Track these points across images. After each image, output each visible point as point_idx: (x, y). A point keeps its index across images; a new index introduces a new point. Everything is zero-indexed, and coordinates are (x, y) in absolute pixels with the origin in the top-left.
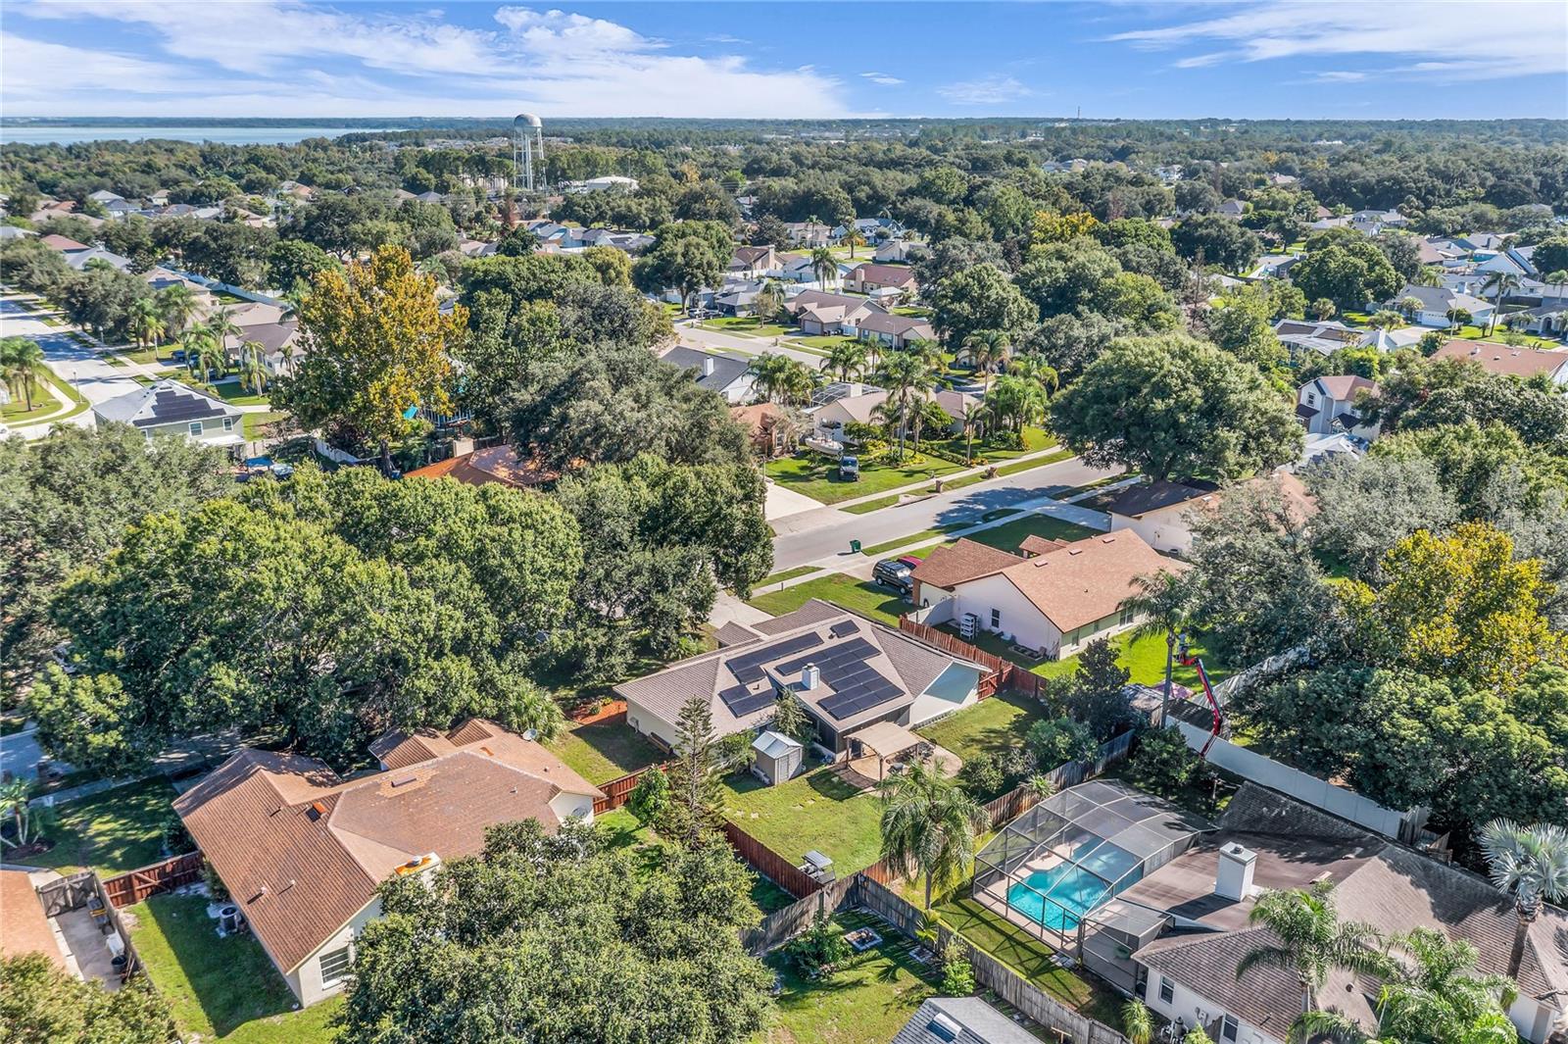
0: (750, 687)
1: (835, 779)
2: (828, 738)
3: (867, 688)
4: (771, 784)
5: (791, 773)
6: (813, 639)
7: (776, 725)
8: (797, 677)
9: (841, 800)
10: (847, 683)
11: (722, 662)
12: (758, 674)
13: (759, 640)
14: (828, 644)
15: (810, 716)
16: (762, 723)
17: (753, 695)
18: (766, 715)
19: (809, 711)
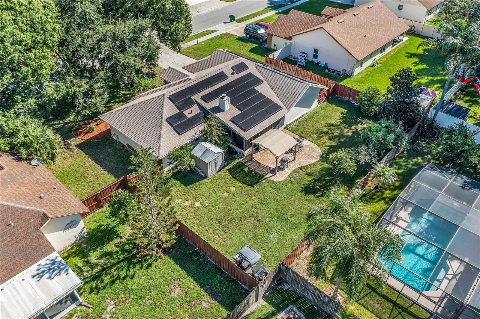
0: (186, 113)
1: (246, 169)
2: (239, 141)
3: (259, 107)
4: (206, 177)
5: (218, 168)
6: (222, 76)
7: (204, 137)
8: (215, 103)
9: (252, 186)
10: (246, 104)
11: (166, 97)
12: (190, 103)
13: (189, 79)
14: (232, 78)
15: (226, 129)
16: (196, 136)
17: (188, 117)
18: (198, 131)
19: (225, 126)
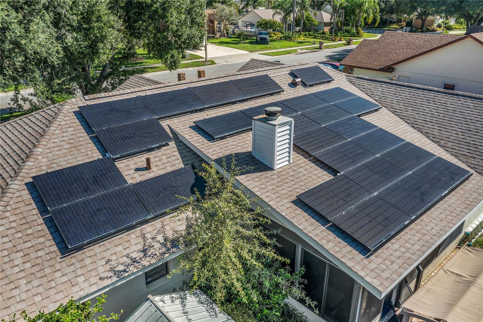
0: (127, 165)
15: (279, 238)
16: (145, 262)
17: (130, 181)
18: (160, 238)
19: (275, 225)
